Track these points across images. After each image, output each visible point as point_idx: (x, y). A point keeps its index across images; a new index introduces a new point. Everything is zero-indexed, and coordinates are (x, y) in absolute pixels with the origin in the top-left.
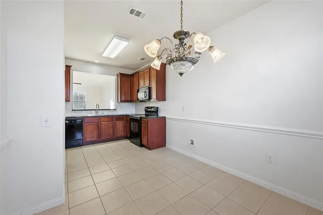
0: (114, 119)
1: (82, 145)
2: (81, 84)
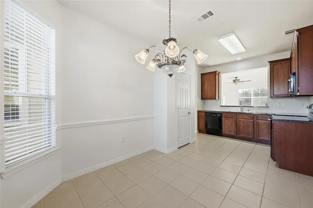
0: (255, 117)
1: (222, 136)
2: (250, 81)
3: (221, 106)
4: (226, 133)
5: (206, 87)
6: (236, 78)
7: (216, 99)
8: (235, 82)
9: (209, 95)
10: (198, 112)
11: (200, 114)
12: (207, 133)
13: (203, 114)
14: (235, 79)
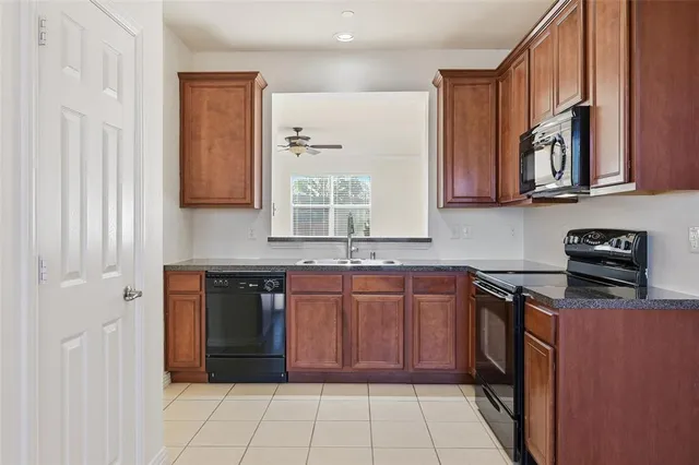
0: (410, 284)
1: (286, 380)
2: (340, 147)
3: (270, 240)
4: (303, 363)
5: (204, 144)
6: (297, 130)
7: (250, 205)
8: (292, 145)
9: (221, 188)
10: (169, 272)
11: (178, 284)
12: (211, 381)
13: (194, 284)
14: (295, 134)
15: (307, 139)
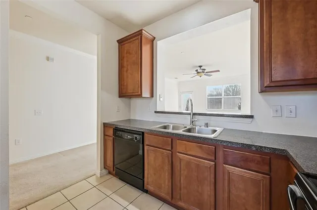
1: (146, 192)
2: (219, 71)
3: (156, 112)
6: (200, 66)
8: (198, 73)
15: (204, 70)
